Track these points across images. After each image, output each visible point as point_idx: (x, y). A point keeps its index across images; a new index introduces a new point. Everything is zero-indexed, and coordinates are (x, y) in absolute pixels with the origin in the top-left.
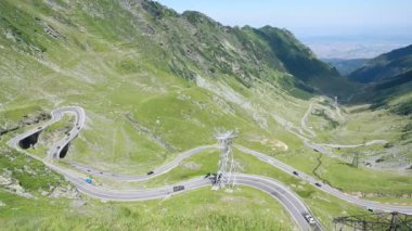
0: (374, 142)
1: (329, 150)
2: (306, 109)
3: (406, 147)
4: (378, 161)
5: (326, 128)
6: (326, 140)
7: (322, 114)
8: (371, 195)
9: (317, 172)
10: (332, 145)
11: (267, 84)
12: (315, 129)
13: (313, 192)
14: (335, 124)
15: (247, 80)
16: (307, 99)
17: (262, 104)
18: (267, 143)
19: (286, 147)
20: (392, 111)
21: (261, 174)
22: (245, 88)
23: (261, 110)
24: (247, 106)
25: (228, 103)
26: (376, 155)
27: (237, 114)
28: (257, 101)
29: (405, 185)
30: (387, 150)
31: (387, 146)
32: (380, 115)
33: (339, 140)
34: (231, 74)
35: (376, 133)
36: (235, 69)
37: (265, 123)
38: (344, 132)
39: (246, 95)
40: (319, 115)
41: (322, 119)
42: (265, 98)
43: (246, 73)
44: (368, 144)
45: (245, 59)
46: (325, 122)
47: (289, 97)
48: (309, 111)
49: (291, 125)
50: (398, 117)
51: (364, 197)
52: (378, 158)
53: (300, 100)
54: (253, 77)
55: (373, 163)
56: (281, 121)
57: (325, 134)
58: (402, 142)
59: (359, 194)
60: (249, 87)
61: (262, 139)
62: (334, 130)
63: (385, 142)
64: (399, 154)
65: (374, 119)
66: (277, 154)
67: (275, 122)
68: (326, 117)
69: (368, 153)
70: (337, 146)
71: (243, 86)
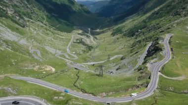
0: (116, 56)
1: (86, 68)
2: (70, 40)
3: (132, 58)
4: (117, 70)
5: (84, 52)
6: (85, 60)
7: (81, 42)
8: (111, 93)
9: (77, 84)
10: (89, 63)
11: (38, 23)
12: (76, 53)
13: (70, 99)
14: (90, 48)
15: (21, 21)
16: (69, 32)
17: (36, 39)
18: (39, 69)
19: (54, 70)
20: (124, 35)
21: (30, 94)
22: (22, 28)
23: (35, 43)
24: (23, 42)
25: (4, 41)
26: (116, 65)
27: (13, 49)
28: (31, 37)
29: (130, 82)
30: (122, 61)
31: (122, 59)
32: (118, 39)
33: (94, 59)
34: (7, 17)
35: (116, 51)
36: (10, 13)
37: (39, 55)
38: (97, 52)
39: (22, 33)
40: (79, 43)
41: (81, 45)
42: (37, 34)
43: (20, 16)
44: (111, 59)
45: (18, 4)
46: (83, 48)
47: (56, 32)
48: (71, 40)
49: (59, 52)
50: (129, 39)
51: (107, 96)
52: (117, 67)
53: (64, 34)
54: (26, 19)
55: (114, 71)
56: (52, 50)
57: (84, 56)
58: (131, 54)
59: (104, 94)
61: (34, 66)
62: (90, 52)
63: (121, 56)
64: (129, 63)
65: (115, 42)
66: (46, 76)
67: (47, 52)
68: (84, 44)
69: (112, 65)
70: (92, 63)
71: (18, 25)
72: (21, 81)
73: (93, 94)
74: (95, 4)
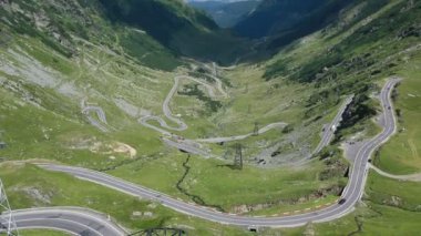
0: (271, 125)
1: (204, 149)
2: (170, 87)
3: (308, 129)
4: (274, 155)
5: (202, 113)
6: (203, 133)
7: (195, 92)
8: (260, 206)
9: (184, 185)
10: (212, 140)
11: (101, 48)
12: (184, 117)
13: (169, 218)
14: (214, 106)
15: (64, 43)
16: (169, 68)
17: (95, 84)
18: (101, 149)
19: (133, 152)
20: (292, 78)
21: (80, 203)
22: (65, 59)
23: (94, 93)
24: (67, 89)
25: (26, 86)
26: (272, 145)
27: (45, 104)
28: (85, 79)
29: (302, 183)
30: (285, 136)
31: (285, 131)
32: (277, 86)
33: (222, 130)
34: (34, 34)
35: (272, 113)
36: (40, 25)
37: (103, 119)
38: (229, 116)
39: (66, 70)
40: (190, 94)
41: (194, 99)
42: (98, 71)
43: (62, 32)
44: (261, 131)
45: (58, 6)
46: (200, 105)
48: (173, 89)
49: (147, 114)
50: (301, 87)
51: (252, 212)
52: (273, 150)
53: (159, 73)
54: (75, 38)
55: (267, 158)
56: (130, 109)
57: (201, 123)
58: (304, 122)
59: (244, 209)
60: (69, 56)
61: (89, 144)
62: (214, 116)
63: (283, 124)
64: (299, 141)
65: (270, 93)
66: (117, 166)
67: (119, 112)
68: (201, 96)
69: (261, 145)
70: (219, 140)
71: (57, 52)
72: (61, 174)
73: (219, 208)
74: (226, 8)
